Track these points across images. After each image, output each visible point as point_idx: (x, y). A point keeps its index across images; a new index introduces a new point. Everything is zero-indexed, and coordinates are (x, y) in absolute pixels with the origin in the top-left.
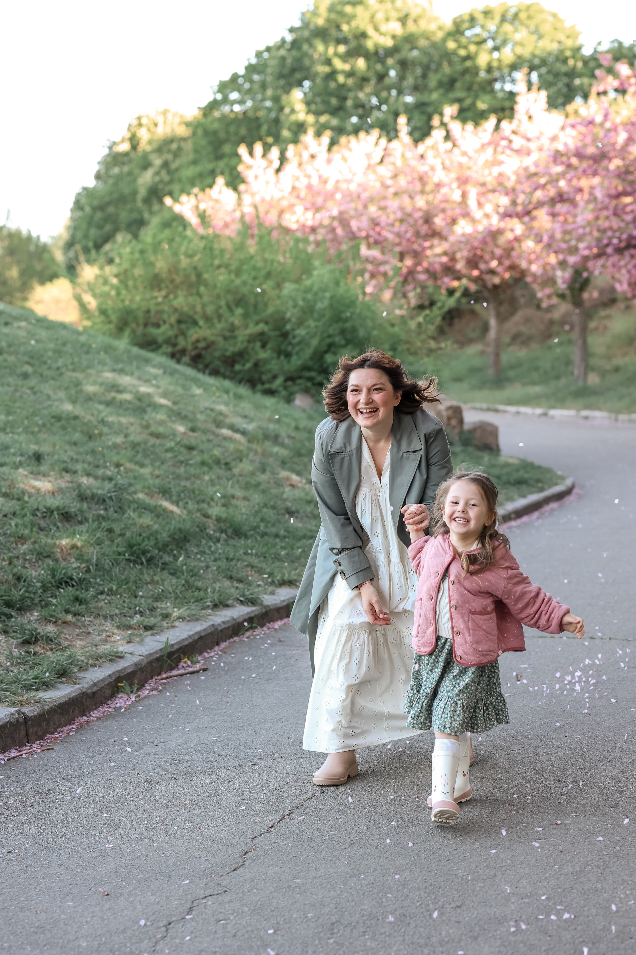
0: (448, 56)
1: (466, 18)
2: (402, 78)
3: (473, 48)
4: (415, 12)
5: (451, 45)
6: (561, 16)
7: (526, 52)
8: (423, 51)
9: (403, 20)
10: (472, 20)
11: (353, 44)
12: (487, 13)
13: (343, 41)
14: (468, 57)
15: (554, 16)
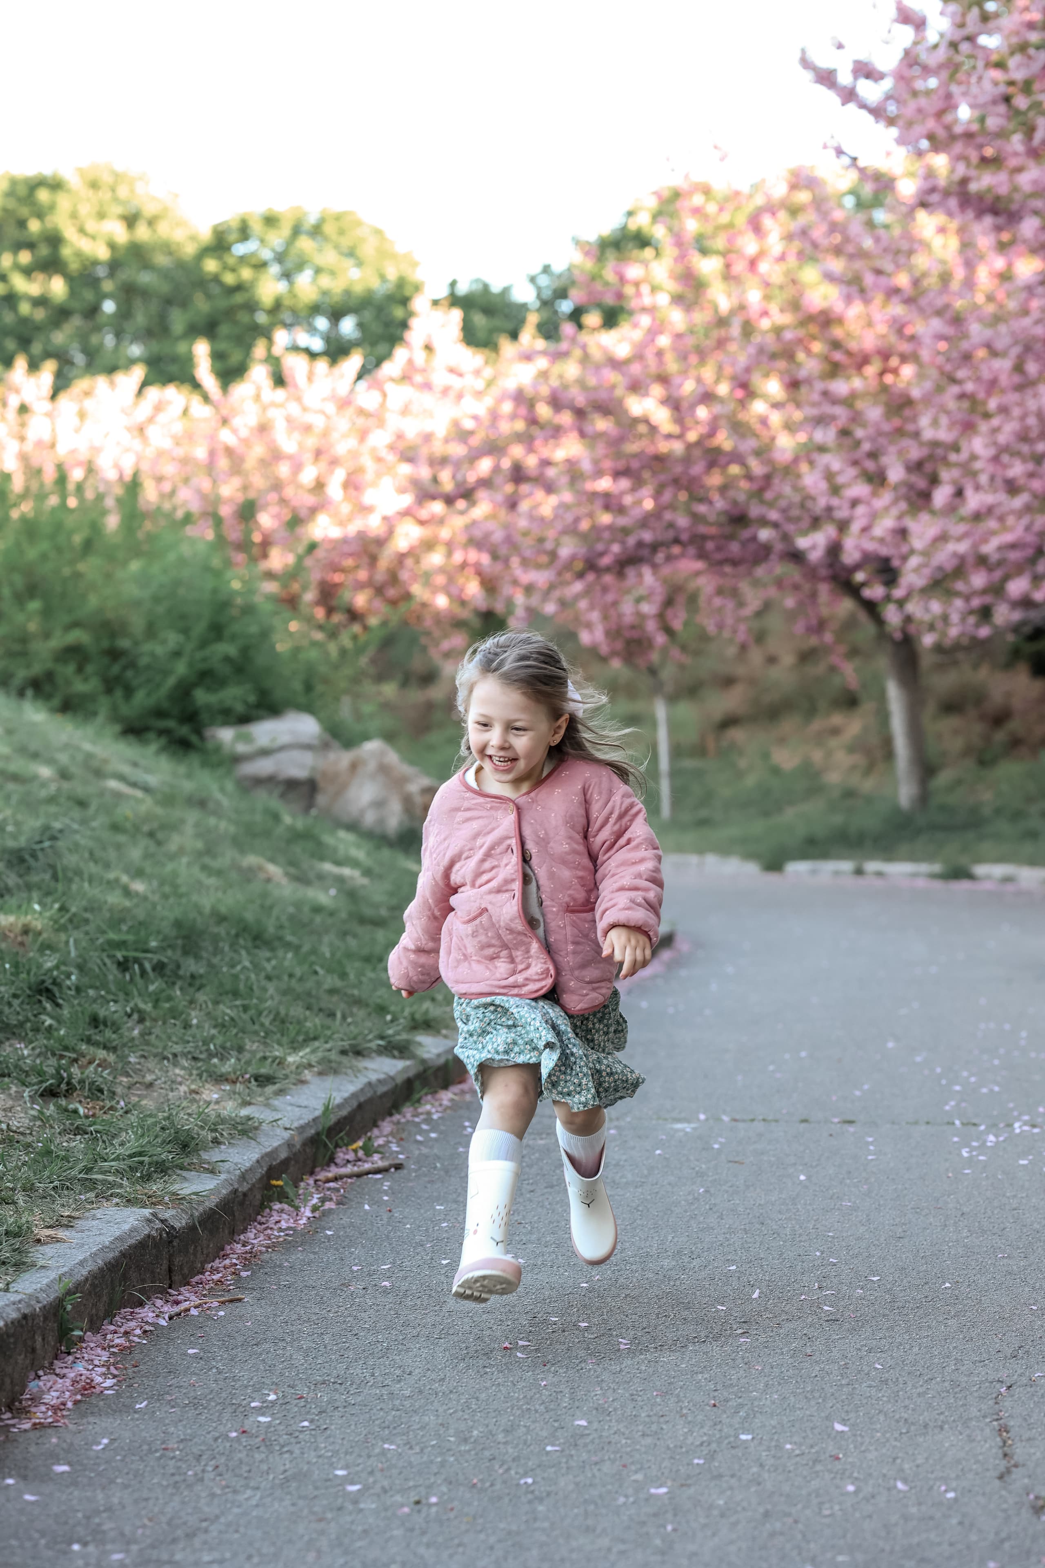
0: (202, 282)
1: (235, 224)
2: (124, 313)
3: (246, 274)
4: (149, 210)
5: (211, 265)
6: (389, 235)
7: (335, 286)
8: (165, 274)
9: (131, 220)
10: (244, 232)
11: (44, 251)
12: (270, 221)
13: (31, 246)
14: (239, 288)
15: (378, 232)
